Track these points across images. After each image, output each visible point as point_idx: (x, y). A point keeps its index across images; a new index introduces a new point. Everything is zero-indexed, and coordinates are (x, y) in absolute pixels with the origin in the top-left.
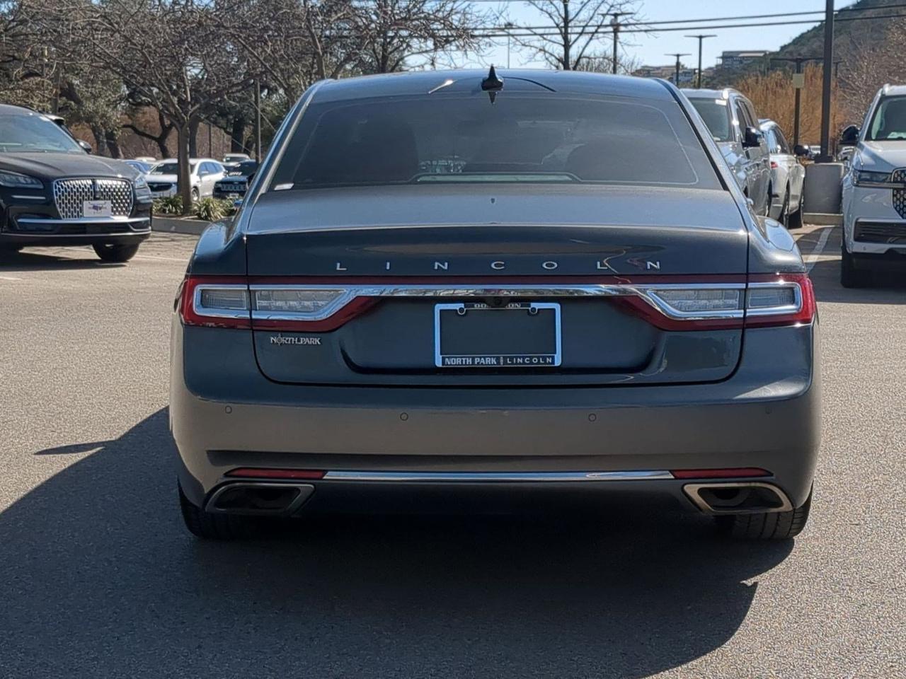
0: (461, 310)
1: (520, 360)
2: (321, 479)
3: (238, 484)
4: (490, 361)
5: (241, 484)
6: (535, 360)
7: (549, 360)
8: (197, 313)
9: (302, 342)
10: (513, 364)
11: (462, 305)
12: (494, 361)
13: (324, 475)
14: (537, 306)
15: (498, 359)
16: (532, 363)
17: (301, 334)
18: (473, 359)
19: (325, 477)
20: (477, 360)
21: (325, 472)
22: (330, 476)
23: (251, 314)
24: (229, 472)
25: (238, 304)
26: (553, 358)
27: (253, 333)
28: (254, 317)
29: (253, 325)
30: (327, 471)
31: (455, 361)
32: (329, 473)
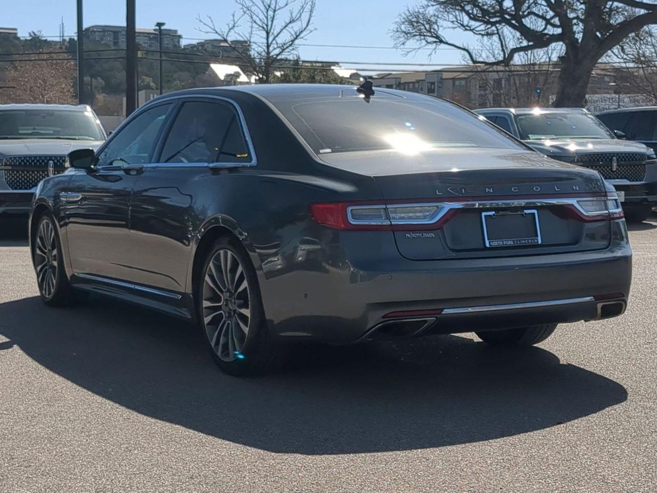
0: (494, 215)
1: (523, 242)
2: (440, 314)
3: (391, 322)
4: (510, 243)
5: (393, 321)
6: (530, 241)
7: (536, 241)
8: (352, 222)
9: (424, 236)
10: (520, 243)
11: (494, 213)
12: (512, 243)
13: (442, 311)
14: (526, 211)
15: (514, 241)
16: (529, 243)
17: (424, 232)
18: (503, 241)
19: (443, 313)
20: (505, 242)
21: (443, 309)
22: (446, 311)
23: (391, 222)
24: (387, 314)
25: (380, 217)
26: (537, 239)
27: (394, 233)
28: (393, 223)
29: (394, 229)
30: (444, 309)
31: (495, 244)
32: (445, 310)
